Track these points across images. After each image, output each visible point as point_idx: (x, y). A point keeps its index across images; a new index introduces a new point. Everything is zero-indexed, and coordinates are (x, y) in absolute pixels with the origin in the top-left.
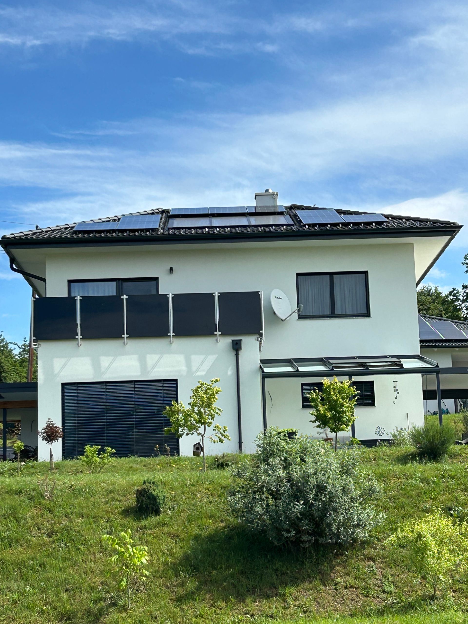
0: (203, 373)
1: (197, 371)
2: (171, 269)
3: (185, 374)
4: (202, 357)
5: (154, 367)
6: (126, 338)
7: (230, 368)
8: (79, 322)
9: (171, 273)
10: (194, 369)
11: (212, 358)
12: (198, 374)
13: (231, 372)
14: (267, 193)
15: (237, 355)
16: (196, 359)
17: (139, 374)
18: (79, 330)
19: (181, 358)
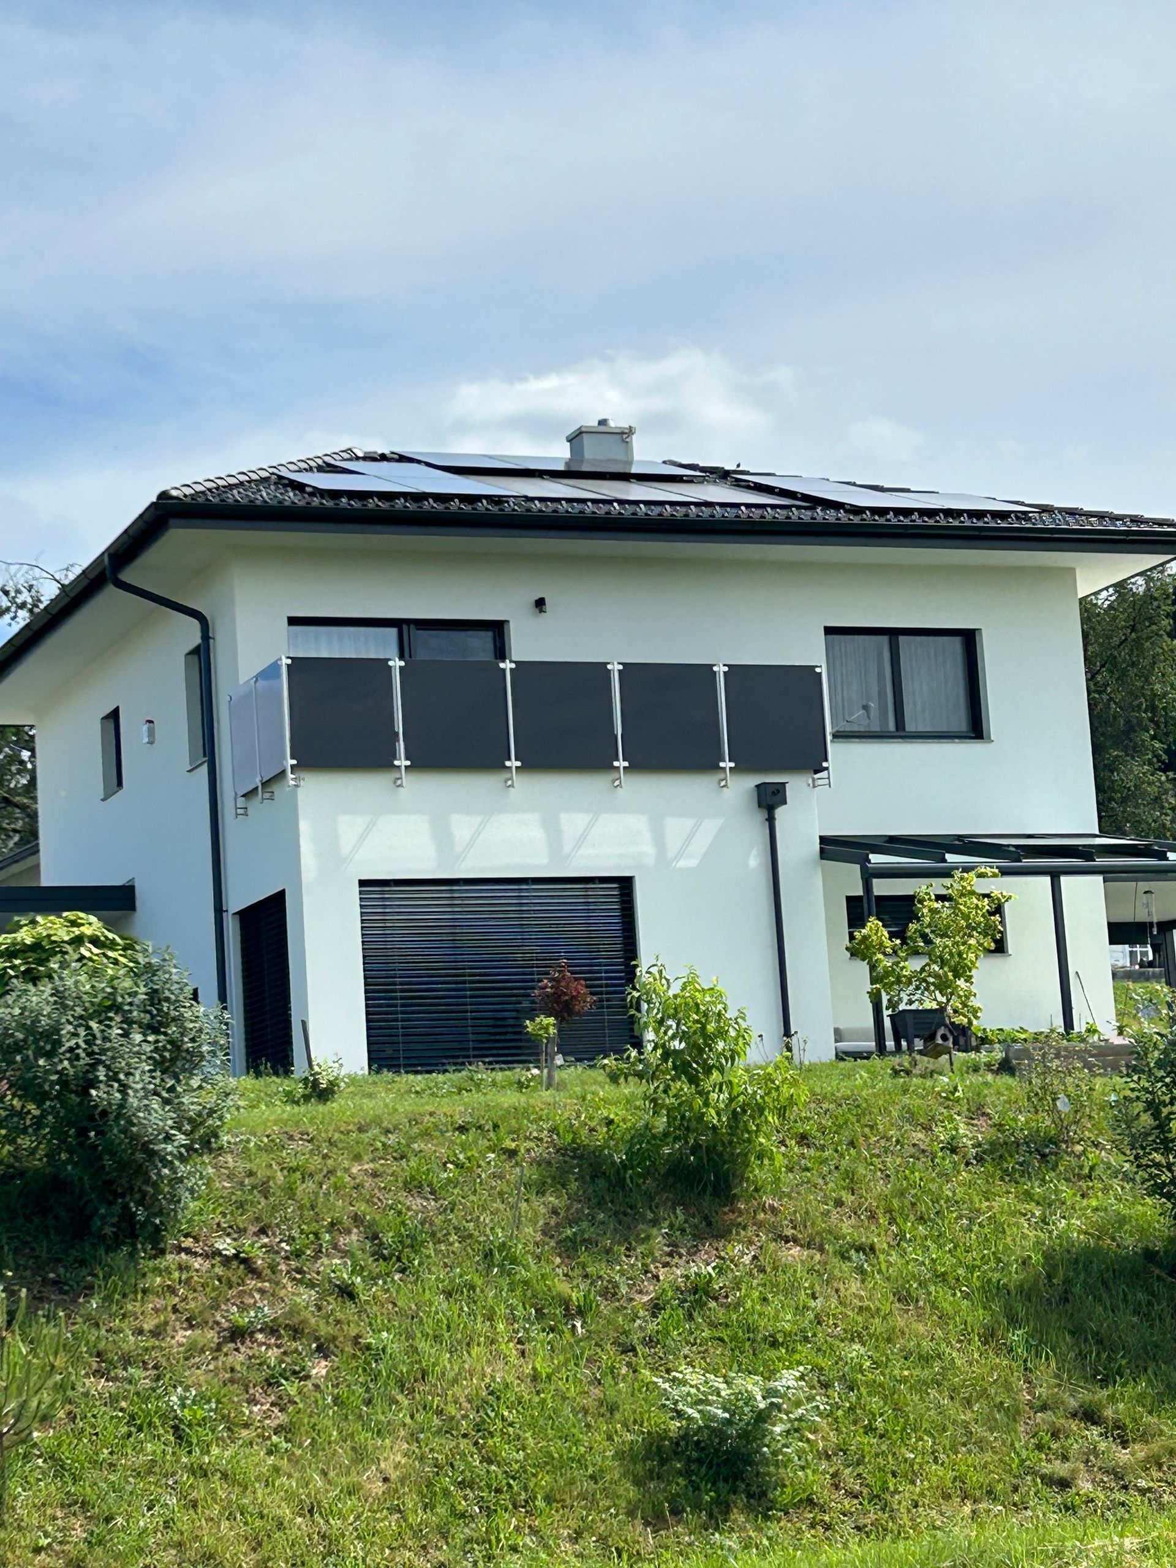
0: (693, 863)
1: (679, 855)
2: (540, 603)
3: (650, 862)
4: (690, 822)
5: (578, 845)
6: (514, 769)
7: (754, 852)
8: (400, 728)
9: (541, 611)
10: (671, 852)
11: (711, 827)
12: (682, 864)
13: (756, 860)
14: (602, 429)
15: (771, 820)
16: (676, 827)
17: (544, 861)
18: (401, 746)
19: (639, 823)
